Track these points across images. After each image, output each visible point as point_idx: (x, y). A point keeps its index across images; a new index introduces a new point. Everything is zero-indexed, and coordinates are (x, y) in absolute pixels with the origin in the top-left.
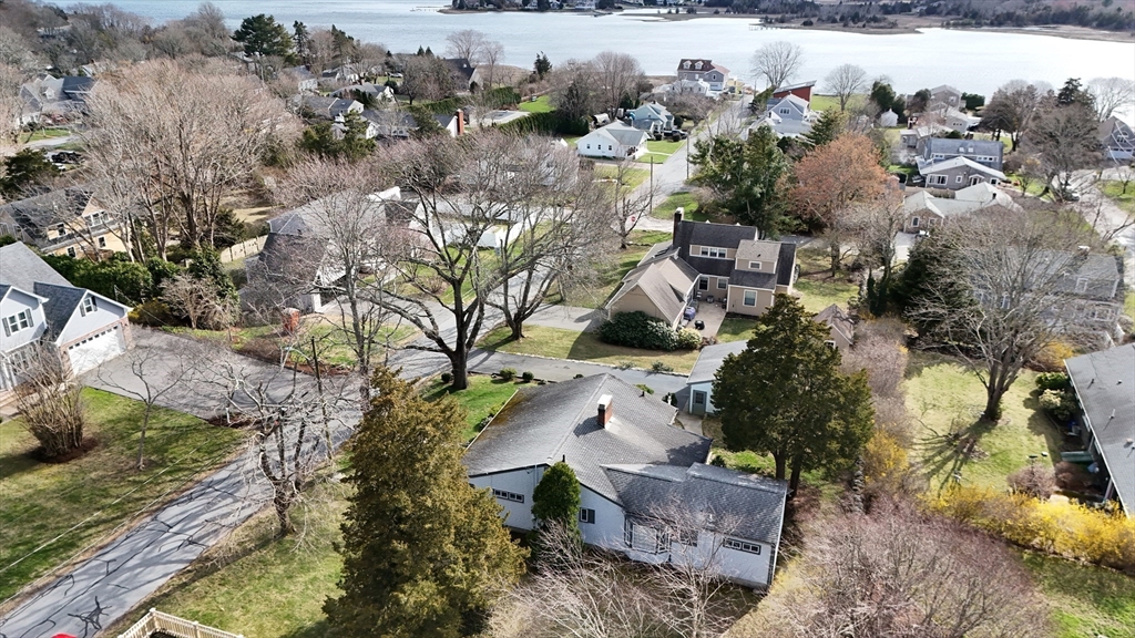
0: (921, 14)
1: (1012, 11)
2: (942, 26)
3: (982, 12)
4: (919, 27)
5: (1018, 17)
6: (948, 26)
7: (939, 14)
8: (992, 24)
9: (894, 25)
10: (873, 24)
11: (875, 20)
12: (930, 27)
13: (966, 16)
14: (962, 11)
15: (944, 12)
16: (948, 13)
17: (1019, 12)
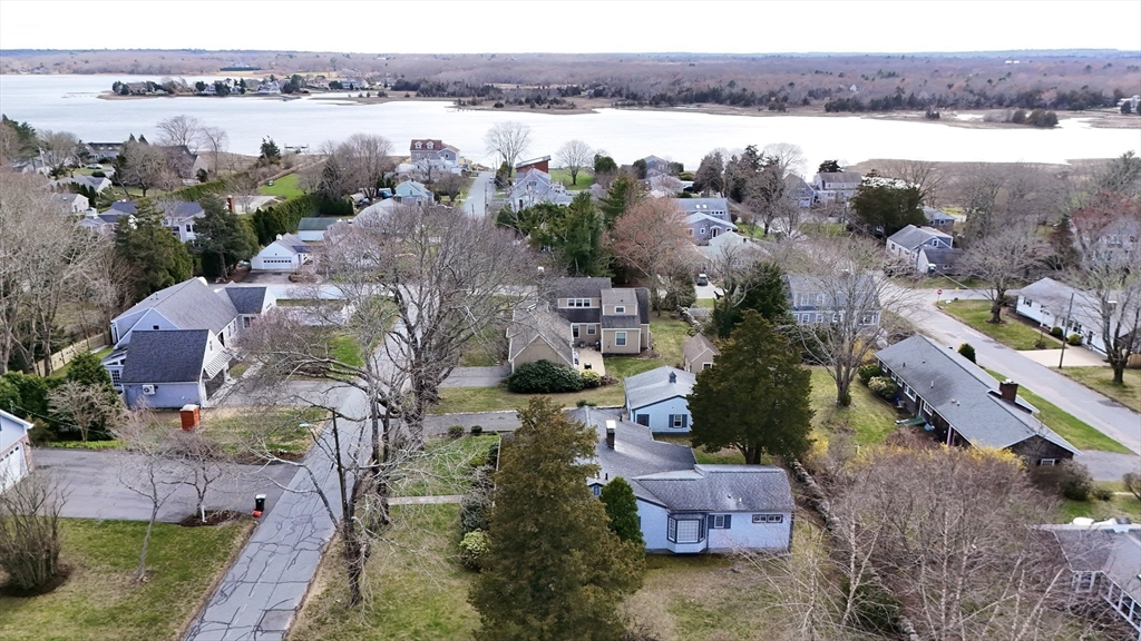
0: (591, 97)
1: (663, 93)
2: (612, 107)
3: (640, 94)
4: (594, 108)
5: (670, 97)
6: (616, 106)
7: (605, 96)
8: (651, 104)
9: (573, 106)
10: (555, 105)
11: (556, 102)
12: (602, 107)
13: (627, 97)
14: (624, 92)
15: (610, 94)
16: (613, 96)
17: (669, 94)
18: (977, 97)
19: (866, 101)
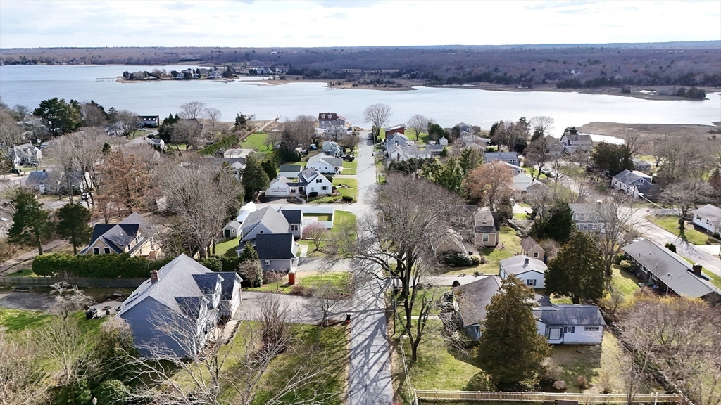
3: (440, 76)
4: (412, 86)
5: (458, 79)
9: (400, 86)
10: (389, 85)
11: (389, 82)
15: (421, 76)
16: (423, 78)
18: (653, 78)
19: (583, 81)
